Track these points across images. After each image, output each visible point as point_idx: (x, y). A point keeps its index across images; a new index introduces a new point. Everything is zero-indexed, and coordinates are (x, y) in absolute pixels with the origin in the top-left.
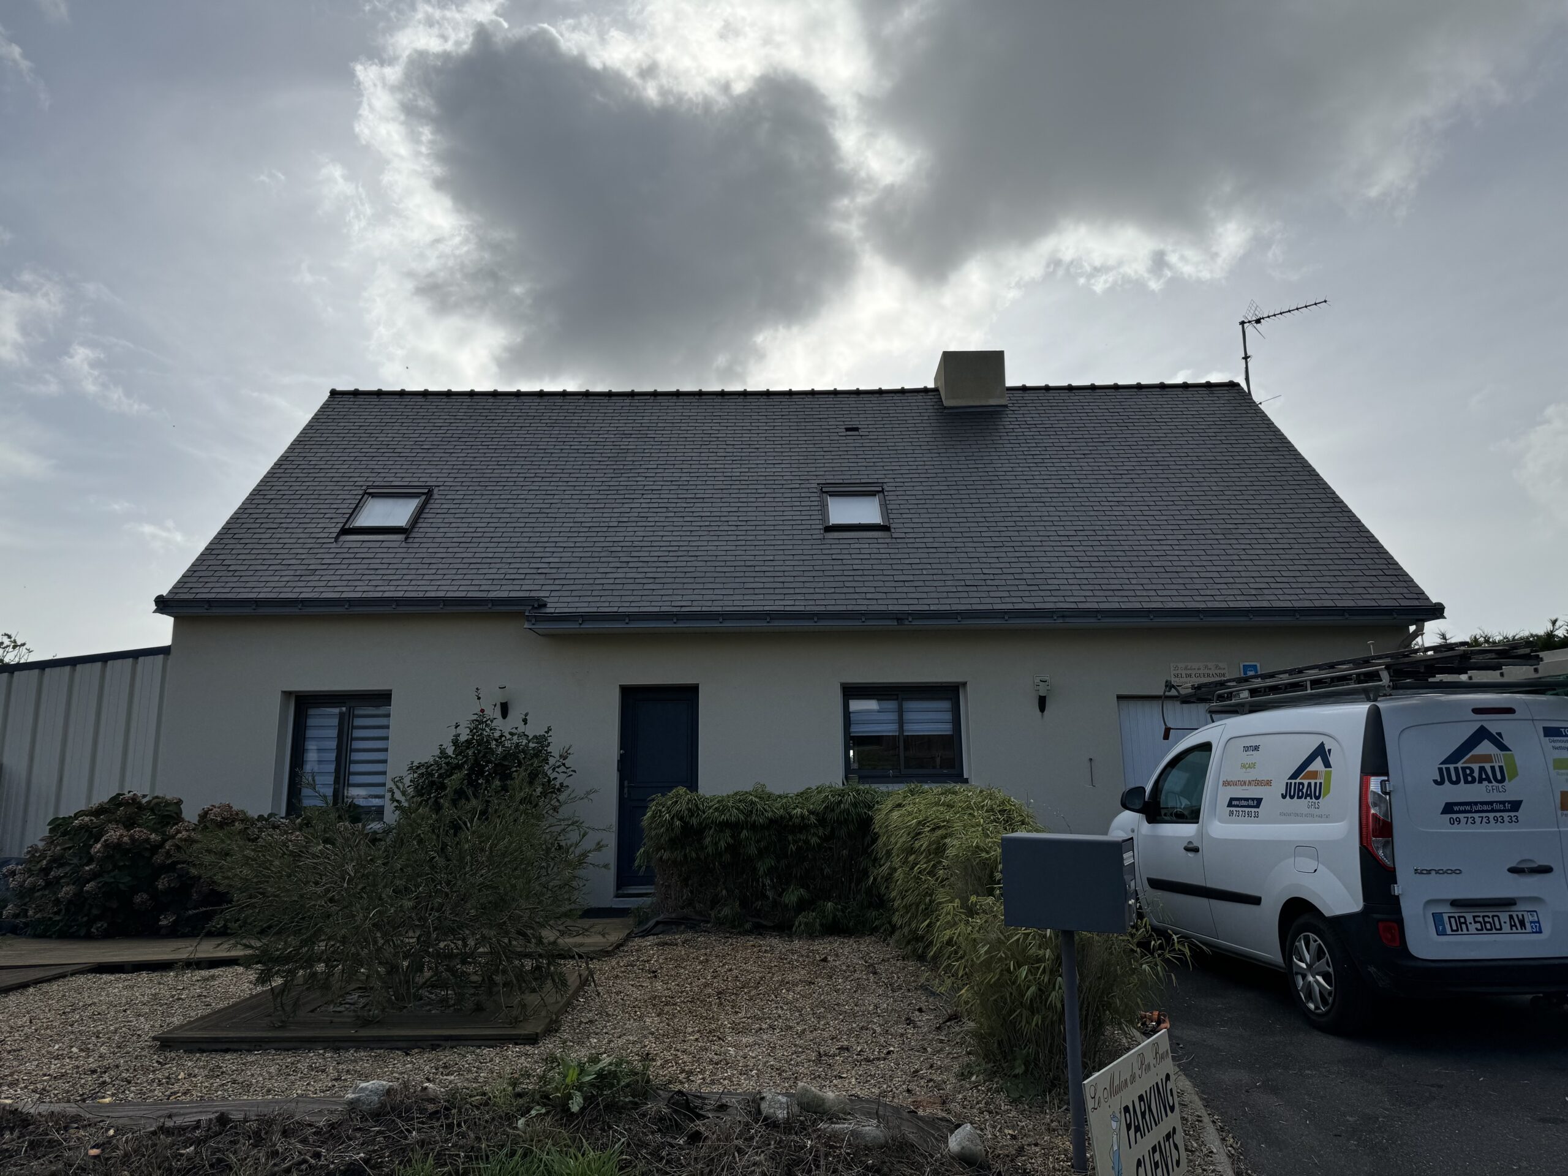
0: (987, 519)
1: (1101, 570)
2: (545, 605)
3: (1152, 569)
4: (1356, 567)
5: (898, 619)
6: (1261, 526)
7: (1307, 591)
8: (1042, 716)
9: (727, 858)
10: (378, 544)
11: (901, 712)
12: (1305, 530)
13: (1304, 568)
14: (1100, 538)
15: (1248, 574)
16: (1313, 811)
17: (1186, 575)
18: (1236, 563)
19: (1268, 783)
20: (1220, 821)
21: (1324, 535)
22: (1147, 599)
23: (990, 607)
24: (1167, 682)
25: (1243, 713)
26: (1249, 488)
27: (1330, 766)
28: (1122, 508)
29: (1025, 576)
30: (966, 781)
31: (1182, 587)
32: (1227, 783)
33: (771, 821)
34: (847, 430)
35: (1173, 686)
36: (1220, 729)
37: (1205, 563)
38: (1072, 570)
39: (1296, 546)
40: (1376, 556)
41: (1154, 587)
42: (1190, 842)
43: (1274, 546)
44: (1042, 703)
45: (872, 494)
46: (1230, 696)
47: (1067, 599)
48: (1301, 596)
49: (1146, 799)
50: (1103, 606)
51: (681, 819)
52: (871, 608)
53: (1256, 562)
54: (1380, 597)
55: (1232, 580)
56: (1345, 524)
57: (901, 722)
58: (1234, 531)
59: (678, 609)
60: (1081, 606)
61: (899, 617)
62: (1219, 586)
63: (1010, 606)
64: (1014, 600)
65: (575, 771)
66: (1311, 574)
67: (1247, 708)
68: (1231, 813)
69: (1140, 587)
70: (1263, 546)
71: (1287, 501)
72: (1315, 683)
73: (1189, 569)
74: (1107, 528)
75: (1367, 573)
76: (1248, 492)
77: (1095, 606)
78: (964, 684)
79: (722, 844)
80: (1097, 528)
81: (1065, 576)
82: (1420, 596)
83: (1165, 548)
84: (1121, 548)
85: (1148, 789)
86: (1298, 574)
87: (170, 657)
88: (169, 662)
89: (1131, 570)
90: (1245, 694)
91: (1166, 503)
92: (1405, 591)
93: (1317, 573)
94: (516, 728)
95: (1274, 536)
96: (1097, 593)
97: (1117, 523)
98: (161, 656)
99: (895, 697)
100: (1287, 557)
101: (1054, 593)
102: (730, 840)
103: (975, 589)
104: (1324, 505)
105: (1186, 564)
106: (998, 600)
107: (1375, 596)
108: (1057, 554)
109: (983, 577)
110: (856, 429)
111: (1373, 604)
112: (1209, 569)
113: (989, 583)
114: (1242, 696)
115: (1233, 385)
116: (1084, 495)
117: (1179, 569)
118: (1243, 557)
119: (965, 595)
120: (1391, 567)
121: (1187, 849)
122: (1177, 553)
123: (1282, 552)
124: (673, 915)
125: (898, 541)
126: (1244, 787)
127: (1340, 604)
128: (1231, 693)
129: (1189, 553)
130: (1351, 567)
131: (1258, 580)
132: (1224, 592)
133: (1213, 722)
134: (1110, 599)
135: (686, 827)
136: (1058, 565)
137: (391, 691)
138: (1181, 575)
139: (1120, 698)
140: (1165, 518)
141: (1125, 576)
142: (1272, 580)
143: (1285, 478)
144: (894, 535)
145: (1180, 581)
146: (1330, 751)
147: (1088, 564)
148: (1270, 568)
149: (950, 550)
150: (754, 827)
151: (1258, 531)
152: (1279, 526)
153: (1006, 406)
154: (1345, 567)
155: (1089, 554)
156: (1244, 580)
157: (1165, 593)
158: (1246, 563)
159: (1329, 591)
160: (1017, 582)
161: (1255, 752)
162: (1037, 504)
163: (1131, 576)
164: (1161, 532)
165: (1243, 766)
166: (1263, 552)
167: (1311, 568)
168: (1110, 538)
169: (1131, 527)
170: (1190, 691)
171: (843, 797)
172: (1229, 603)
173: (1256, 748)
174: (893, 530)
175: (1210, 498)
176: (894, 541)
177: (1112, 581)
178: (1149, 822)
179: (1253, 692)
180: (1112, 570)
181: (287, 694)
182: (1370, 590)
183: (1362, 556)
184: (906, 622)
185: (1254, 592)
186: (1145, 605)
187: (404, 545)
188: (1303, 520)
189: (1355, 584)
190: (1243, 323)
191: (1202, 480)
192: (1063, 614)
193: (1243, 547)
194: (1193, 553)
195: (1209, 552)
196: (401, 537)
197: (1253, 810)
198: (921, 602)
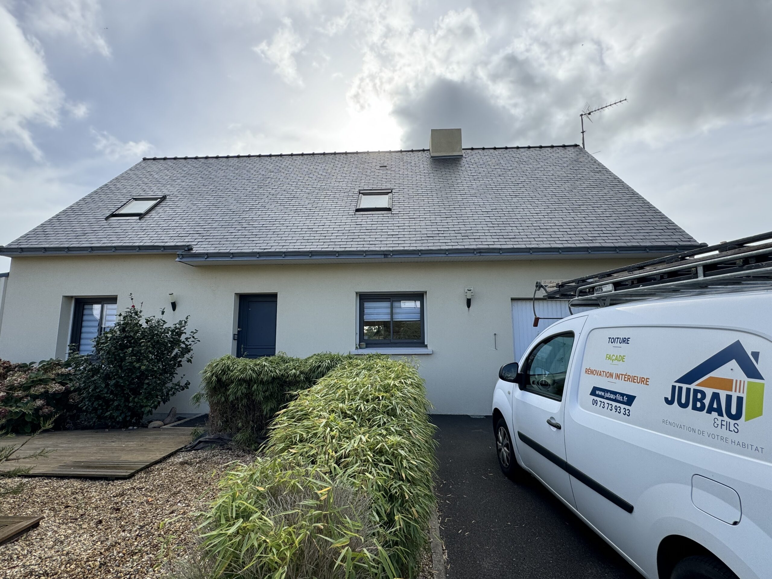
1: (504, 228)
2: (192, 249)
3: (533, 228)
4: (650, 225)
7: (622, 238)
8: (469, 310)
9: (245, 401)
10: (125, 221)
11: (392, 308)
12: (618, 208)
13: (620, 226)
14: (505, 213)
15: (587, 229)
17: (552, 230)
18: (580, 224)
19: (644, 381)
20: (582, 407)
21: (630, 210)
22: (529, 243)
23: (439, 248)
24: (537, 283)
25: (605, 305)
27: (759, 376)
28: (518, 199)
29: (461, 232)
30: (426, 346)
31: (549, 236)
32: (589, 371)
34: (381, 167)
35: (542, 286)
36: (583, 320)
37: (562, 224)
38: (488, 228)
39: (614, 215)
40: (661, 219)
41: (533, 236)
42: (552, 418)
43: (601, 215)
44: (469, 303)
45: (387, 193)
47: (484, 243)
48: (619, 241)
49: (519, 372)
50: (503, 247)
52: (371, 249)
53: (591, 223)
54: (666, 240)
55: (578, 233)
56: (641, 204)
57: (392, 314)
58: (578, 208)
60: (491, 247)
61: (386, 254)
62: (570, 236)
63: (450, 247)
64: (453, 244)
66: (624, 229)
67: (608, 301)
68: (595, 402)
69: (526, 237)
70: (595, 216)
71: (607, 194)
73: (553, 227)
74: (509, 208)
75: (657, 228)
76: (585, 191)
77: (499, 247)
78: (426, 292)
79: (239, 393)
80: (503, 208)
81: (483, 231)
82: (691, 240)
83: (540, 217)
84: (516, 217)
85: (521, 364)
86: (616, 229)
87: (9, 278)
88: (9, 281)
89: (521, 228)
91: (541, 196)
92: (681, 237)
93: (627, 229)
94: (154, 317)
95: (601, 210)
96: (500, 240)
97: (514, 205)
98: (4, 278)
99: (389, 300)
100: (609, 220)
101: (477, 240)
102: (244, 391)
103: (432, 238)
104: (628, 196)
106: (444, 244)
107: (663, 240)
109: (437, 232)
110: (386, 166)
111: (663, 244)
112: (564, 227)
113: (441, 235)
115: (576, 146)
117: (548, 227)
118: (584, 221)
119: (426, 241)
120: (670, 224)
121: (549, 423)
122: (546, 219)
123: (606, 218)
124: (212, 436)
125: (394, 215)
126: (610, 379)
127: (643, 244)
129: (553, 219)
130: (647, 225)
131: (593, 232)
132: (573, 239)
134: (508, 243)
136: (480, 226)
137: (117, 296)
138: (549, 230)
139: (512, 299)
140: (541, 203)
141: (517, 231)
142: (602, 232)
145: (548, 233)
147: (497, 225)
148: (600, 226)
149: (422, 219)
151: (592, 208)
152: (603, 206)
153: (462, 156)
154: (644, 225)
155: (498, 220)
156: (585, 232)
157: (540, 239)
158: (586, 224)
159: (635, 237)
160: (456, 235)
161: (624, 345)
163: (521, 231)
164: (538, 209)
165: (609, 358)
167: (623, 226)
168: (510, 212)
169: (522, 207)
172: (577, 244)
173: (625, 341)
174: (393, 210)
175: (565, 193)
177: (509, 234)
178: (521, 389)
179: (617, 285)
180: (510, 228)
181: (68, 298)
182: (660, 237)
183: (653, 219)
184: (389, 257)
185: (591, 238)
186: (528, 246)
187: (138, 221)
188: (616, 203)
189: (651, 234)
190: (582, 115)
192: (480, 251)
193: (584, 216)
194: (556, 219)
195: (564, 219)
196: (138, 218)
197: (623, 406)
198: (400, 245)
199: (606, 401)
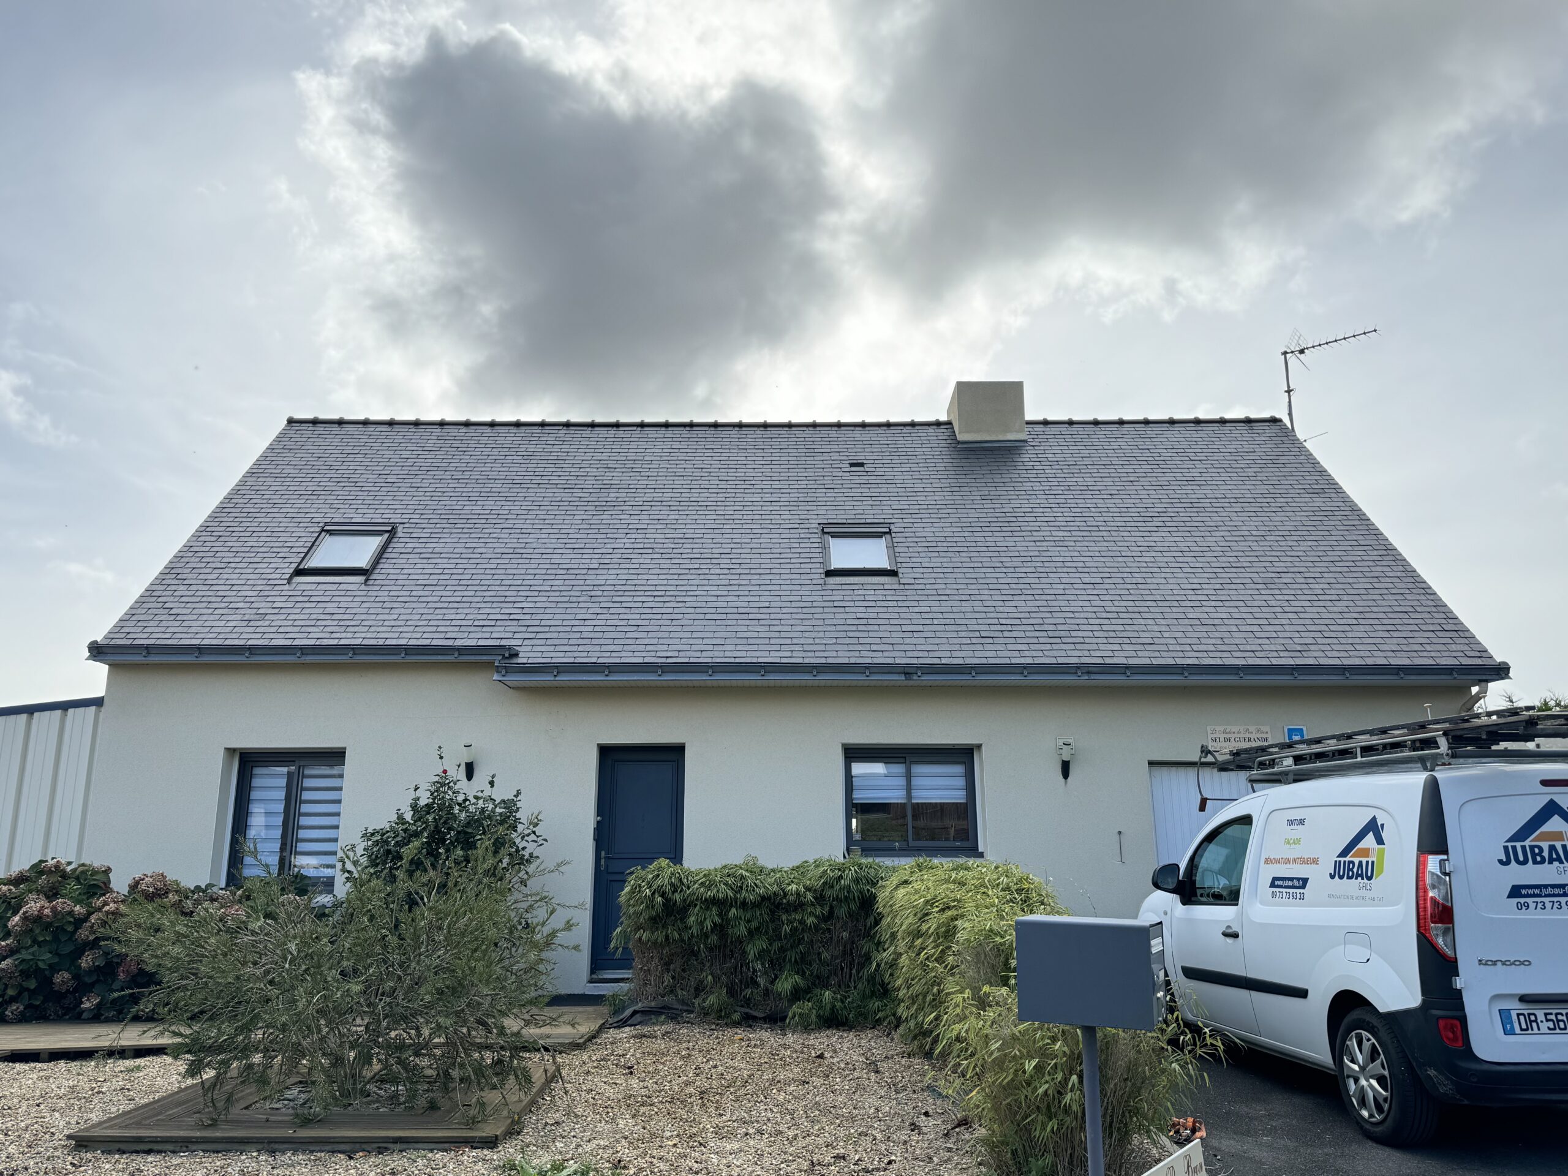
0: (1005, 564)
1: (1130, 622)
2: (516, 655)
3: (1187, 622)
4: (1411, 621)
5: (906, 674)
6: (1307, 575)
7: (1358, 647)
8: (1066, 783)
9: (713, 939)
10: (335, 587)
11: (908, 776)
12: (1355, 580)
13: (1355, 622)
14: (1129, 586)
15: (1292, 628)
16: (1364, 892)
17: (1224, 628)
18: (1279, 616)
19: (1315, 861)
20: (1261, 904)
21: (1376, 586)
22: (1181, 654)
23: (1007, 661)
24: (1202, 747)
25: (1287, 783)
26: (1293, 533)
27: (1383, 844)
28: (1154, 554)
29: (1046, 627)
30: (981, 855)
31: (1219, 641)
32: (1268, 861)
33: (763, 898)
34: (852, 465)
35: (1210, 752)
36: (1260, 800)
37: (1244, 616)
38: (1098, 621)
39: (1345, 598)
40: (1434, 609)
41: (1189, 641)
42: (1229, 927)
43: (1321, 597)
44: (1066, 769)
45: (879, 535)
46: (1272, 763)
47: (1093, 653)
48: (1351, 653)
49: (1180, 878)
50: (1132, 661)
51: (663, 895)
52: (876, 661)
53: (1301, 615)
54: (1438, 654)
55: (1274, 635)
56: (1399, 574)
57: (909, 788)
58: (1277, 580)
59: (664, 660)
60: (1108, 661)
61: (907, 671)
62: (1260, 641)
63: (1029, 661)
64: (1034, 654)
65: (546, 840)
66: (1362, 628)
67: (1291, 777)
68: (1274, 895)
69: (1173, 641)
70: (1308, 598)
71: (1335, 548)
72: (1367, 750)
73: (1226, 622)
74: (1136, 575)
75: (1424, 628)
76: (1292, 538)
77: (1124, 661)
78: (979, 746)
79: (708, 924)
80: (1125, 575)
81: (1090, 628)
82: (1483, 654)
83: (1200, 598)
84: (1151, 598)
85: (1183, 867)
86: (1347, 628)
87: (103, 709)
88: (102, 715)
89: (1163, 622)
90: (1289, 762)
91: (1201, 549)
92: (1466, 648)
93: (1367, 628)
94: (482, 791)
95: (1322, 586)
96: (1125, 647)
97: (1147, 570)
98: (93, 708)
99: (902, 760)
100: (1335, 609)
101: (1078, 646)
102: (717, 920)
103: (991, 641)
104: (1376, 553)
105: (1224, 616)
106: (1017, 654)
107: (1433, 654)
108: (1081, 604)
109: (999, 628)
110: (862, 465)
111: (1431, 662)
112: (1249, 622)
113: (1006, 634)
114: (1285, 763)
115: (1274, 421)
116: (1112, 539)
117: (1216, 622)
118: (1287, 609)
119: (980, 647)
120: (1450, 621)
121: (1225, 934)
122: (1213, 604)
123: (1329, 603)
124: (653, 1004)
125: (907, 587)
126: (1288, 866)
127: (1394, 661)
128: (1274, 760)
129: (1227, 604)
130: (1406, 621)
131: (1303, 634)
132: (1266, 647)
133: (1254, 791)
134: (1140, 654)
135: (668, 904)
136: (1082, 615)
137: (345, 748)
138: (1218, 628)
139: (1151, 763)
140: (1201, 565)
141: (1156, 628)
142: (1319, 634)
143: (1333, 523)
144: (902, 581)
145: (1217, 635)
146: (1382, 825)
147: (1115, 615)
148: (1317, 622)
149: (963, 598)
150: (744, 905)
151: (1303, 580)
152: (1326, 575)
153: (1025, 441)
154: (1400, 622)
155: (1116, 603)
156: (1288, 635)
157: (1201, 648)
158: (1290, 615)
159: (1382, 647)
160: (1037, 634)
161: (1300, 826)
162: (1059, 549)
163: (1163, 628)
164: (1195, 581)
165: (1287, 842)
166: (1308, 604)
167: (1362, 621)
168: (1140, 586)
169: (1163, 575)
170: (1228, 757)
171: (844, 871)
172: (1272, 660)
173: (1302, 822)
174: (900, 575)
175: (1250, 543)
176: (902, 587)
177: (1142, 634)
178: (1184, 904)
179: (1298, 759)
180: (1142, 622)
181: (230, 751)
182: (1428, 647)
183: (1419, 609)
184: (915, 677)
185: (1299, 648)
186: (1179, 661)
187: (363, 587)
188: (1353, 569)
189: (1411, 641)
190: (1285, 353)
191: (1241, 524)
192: (1088, 669)
193: (1287, 598)
194: (1232, 604)
195: (1249, 604)
196: (361, 579)
197: (1298, 891)
198: (931, 654)
199: (1284, 890)
